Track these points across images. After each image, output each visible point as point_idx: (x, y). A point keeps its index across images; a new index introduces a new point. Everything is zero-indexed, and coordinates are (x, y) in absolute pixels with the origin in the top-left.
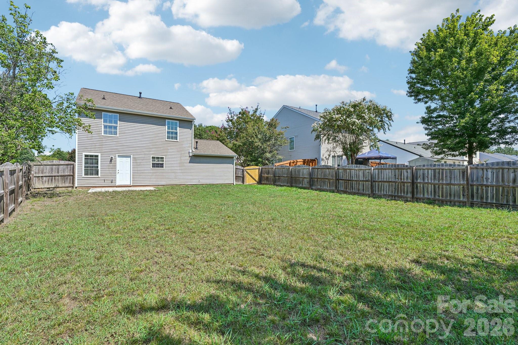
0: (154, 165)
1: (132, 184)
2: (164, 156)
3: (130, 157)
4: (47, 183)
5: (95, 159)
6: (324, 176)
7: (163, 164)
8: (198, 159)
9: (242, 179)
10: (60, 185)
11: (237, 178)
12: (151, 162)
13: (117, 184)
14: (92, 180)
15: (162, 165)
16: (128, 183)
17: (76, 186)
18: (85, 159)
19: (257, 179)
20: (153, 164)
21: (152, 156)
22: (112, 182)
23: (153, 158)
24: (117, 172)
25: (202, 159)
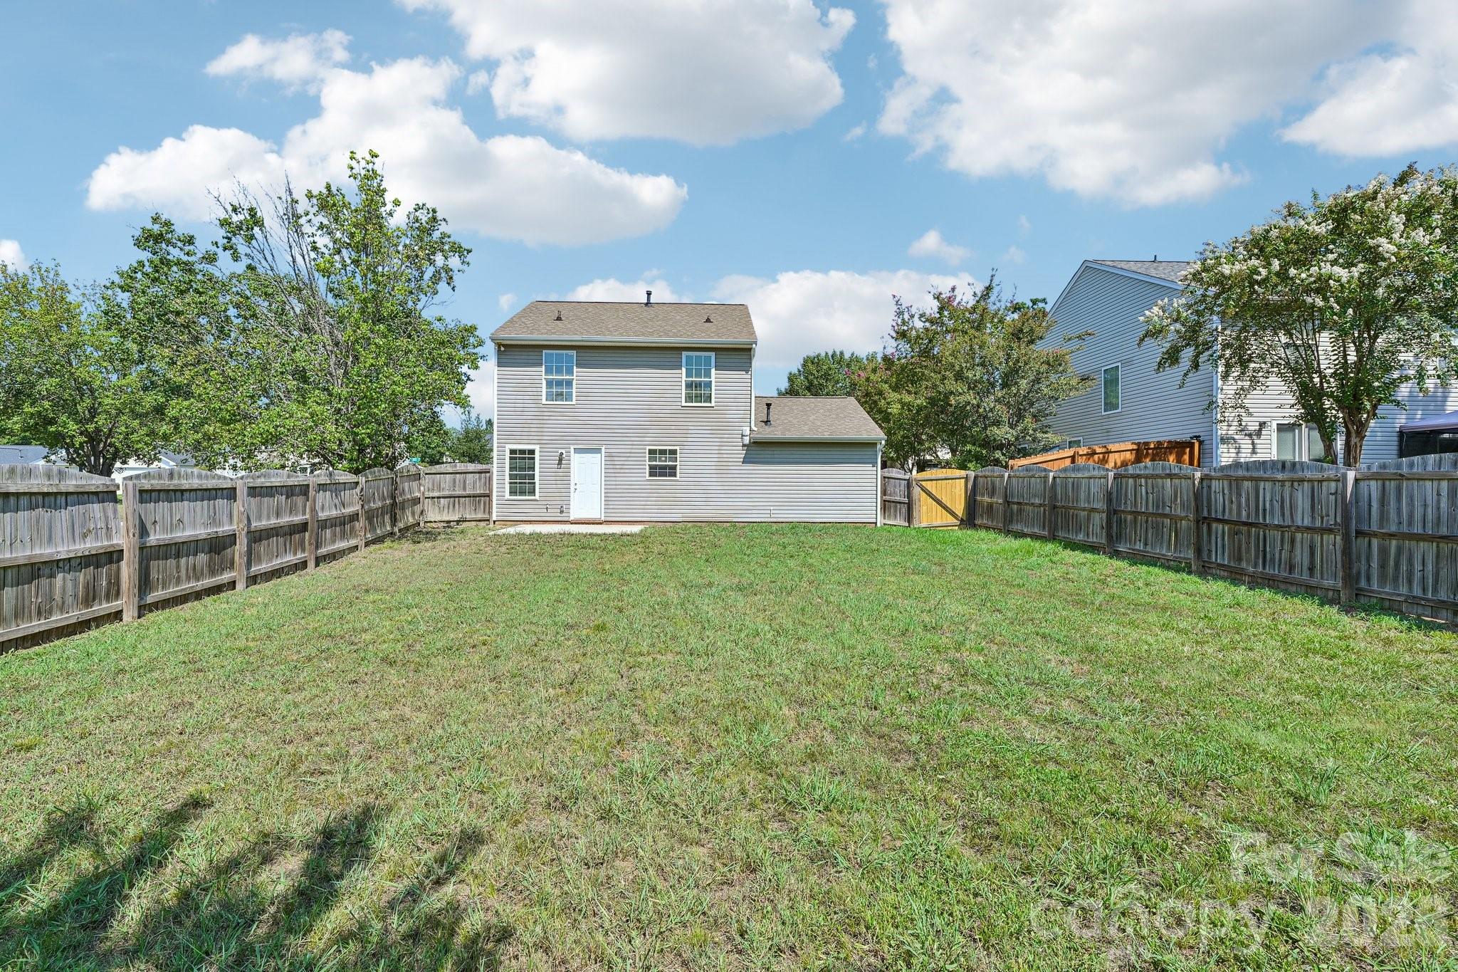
0: (654, 471)
1: (603, 519)
2: (678, 448)
3: (598, 451)
4: (446, 510)
5: (529, 458)
6: (1158, 507)
7: (674, 468)
8: (767, 453)
9: (904, 509)
10: (468, 516)
11: (887, 506)
12: (648, 463)
13: (572, 518)
14: (525, 507)
15: (672, 471)
16: (596, 514)
17: (494, 518)
18: (511, 458)
19: (960, 509)
20: (651, 467)
21: (648, 448)
22: (562, 512)
23: (651, 452)
24: (572, 487)
25: (778, 452)
